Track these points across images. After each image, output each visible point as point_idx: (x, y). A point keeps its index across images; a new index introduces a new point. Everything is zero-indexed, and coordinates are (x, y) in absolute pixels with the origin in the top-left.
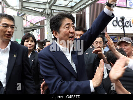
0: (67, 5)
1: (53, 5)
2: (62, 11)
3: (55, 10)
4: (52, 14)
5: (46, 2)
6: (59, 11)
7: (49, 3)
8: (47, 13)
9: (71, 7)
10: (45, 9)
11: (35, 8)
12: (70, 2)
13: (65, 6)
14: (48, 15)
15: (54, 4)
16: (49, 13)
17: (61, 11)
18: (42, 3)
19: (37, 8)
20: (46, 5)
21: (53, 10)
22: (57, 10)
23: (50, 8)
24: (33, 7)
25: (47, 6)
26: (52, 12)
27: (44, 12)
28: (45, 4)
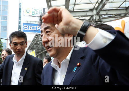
0: (119, 7)
1: (101, 10)
2: (113, 15)
3: (104, 15)
4: (101, 20)
5: (93, 8)
6: (109, 16)
7: (97, 9)
8: (94, 20)
9: (124, 9)
10: (92, 16)
11: (81, 16)
12: (124, 2)
13: (116, 8)
14: (96, 22)
15: (103, 9)
16: (97, 20)
17: (111, 15)
18: (88, 10)
19: (83, 16)
20: (93, 11)
21: (101, 15)
22: (106, 15)
23: (98, 14)
24: (79, 16)
25: (95, 12)
26: (101, 17)
27: (91, 20)
28: (91, 10)
